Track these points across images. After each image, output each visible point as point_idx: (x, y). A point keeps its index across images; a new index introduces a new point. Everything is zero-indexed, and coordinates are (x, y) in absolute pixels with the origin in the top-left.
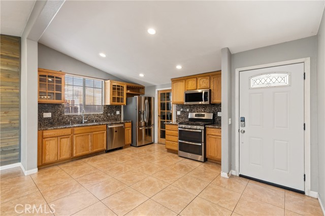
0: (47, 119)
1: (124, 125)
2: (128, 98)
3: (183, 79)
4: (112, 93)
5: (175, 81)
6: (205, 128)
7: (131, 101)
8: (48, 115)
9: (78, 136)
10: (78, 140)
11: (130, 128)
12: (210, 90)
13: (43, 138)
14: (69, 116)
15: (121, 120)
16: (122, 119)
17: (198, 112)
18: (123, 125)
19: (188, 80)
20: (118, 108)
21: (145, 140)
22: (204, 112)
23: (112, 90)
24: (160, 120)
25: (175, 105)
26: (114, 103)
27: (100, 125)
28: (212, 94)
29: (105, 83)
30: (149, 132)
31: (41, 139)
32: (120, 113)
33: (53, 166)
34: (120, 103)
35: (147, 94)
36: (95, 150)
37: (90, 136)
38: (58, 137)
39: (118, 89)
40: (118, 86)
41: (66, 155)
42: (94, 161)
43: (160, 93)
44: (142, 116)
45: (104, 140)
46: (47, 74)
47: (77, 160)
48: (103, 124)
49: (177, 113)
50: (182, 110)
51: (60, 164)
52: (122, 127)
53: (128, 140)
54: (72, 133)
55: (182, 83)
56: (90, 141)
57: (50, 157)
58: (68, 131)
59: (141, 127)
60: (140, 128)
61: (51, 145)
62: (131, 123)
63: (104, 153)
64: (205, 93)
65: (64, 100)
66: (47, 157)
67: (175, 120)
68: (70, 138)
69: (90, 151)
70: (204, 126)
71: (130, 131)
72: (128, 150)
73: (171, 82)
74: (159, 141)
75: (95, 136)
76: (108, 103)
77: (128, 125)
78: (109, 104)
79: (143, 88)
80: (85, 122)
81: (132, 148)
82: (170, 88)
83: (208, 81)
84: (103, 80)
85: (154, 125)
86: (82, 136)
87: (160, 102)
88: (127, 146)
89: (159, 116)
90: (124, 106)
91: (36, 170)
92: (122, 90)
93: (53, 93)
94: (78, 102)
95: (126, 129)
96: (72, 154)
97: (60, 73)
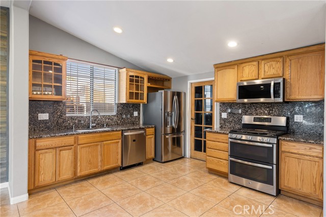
0: (44, 122)
1: (145, 132)
2: (149, 94)
3: (235, 64)
4: (128, 87)
5: (220, 67)
6: (278, 141)
7: (154, 98)
8: (44, 116)
9: (83, 147)
10: (83, 153)
11: (153, 136)
12: (284, 80)
13: (36, 150)
14: (72, 118)
15: (139, 124)
16: (141, 122)
17: (257, 114)
18: (143, 132)
19: (244, 65)
20: (136, 107)
21: (173, 152)
22: (269, 114)
23: (129, 83)
24: (194, 125)
25: (218, 104)
26: (131, 100)
27: (113, 131)
28: (288, 86)
29: (119, 72)
30: (177, 142)
31: (34, 152)
32: (139, 114)
33: (50, 189)
34: (139, 101)
35: (175, 88)
36: (106, 167)
37: (99, 147)
38: (56, 148)
39: (137, 81)
40: (136, 77)
41: (67, 174)
42: (105, 183)
43: (194, 86)
44: (169, 119)
45: (118, 153)
46: (43, 60)
47: (82, 180)
48: (117, 131)
49: (221, 115)
50: (229, 111)
51: (59, 187)
52: (142, 134)
53: (150, 153)
54: (75, 142)
55: (231, 70)
56: (99, 154)
57: (46, 177)
58: (70, 140)
59: (167, 134)
60: (167, 137)
61: (47, 160)
62: (153, 129)
63: (119, 171)
64: (275, 84)
65: (65, 95)
66: (42, 178)
67: (219, 126)
68: (73, 149)
69: (99, 169)
70: (277, 138)
71: (153, 139)
72: (151, 168)
73: (213, 69)
74: (193, 154)
75: (106, 146)
76: (123, 100)
77: (151, 131)
78: (125, 102)
79: (169, 80)
80: (93, 127)
81: (156, 164)
82: (213, 79)
83: (280, 65)
84: (117, 69)
85: (185, 131)
86: (89, 146)
87: (194, 99)
88: (148, 161)
89: (192, 119)
90: (144, 105)
91: (26, 196)
92: (143, 82)
93: (51, 86)
94: (83, 100)
95: (147, 137)
96: (75, 173)
97: (60, 57)
